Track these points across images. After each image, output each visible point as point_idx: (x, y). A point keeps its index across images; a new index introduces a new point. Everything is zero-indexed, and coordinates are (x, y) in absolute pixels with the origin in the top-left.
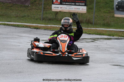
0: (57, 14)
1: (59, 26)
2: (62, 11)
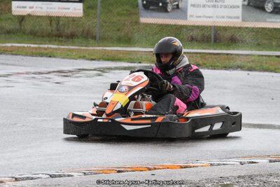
0: (22, 20)
1: (29, 45)
2: (32, 14)
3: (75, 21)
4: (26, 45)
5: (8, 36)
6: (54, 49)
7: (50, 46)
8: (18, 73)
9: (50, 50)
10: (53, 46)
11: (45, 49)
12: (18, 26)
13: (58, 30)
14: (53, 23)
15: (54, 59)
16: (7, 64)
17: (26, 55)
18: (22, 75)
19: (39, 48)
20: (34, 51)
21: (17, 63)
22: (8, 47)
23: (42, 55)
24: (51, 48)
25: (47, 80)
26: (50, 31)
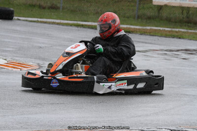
0: (160, 9)
1: (164, 29)
2: (168, 5)
4: (161, 29)
5: (148, 22)
6: (183, 32)
7: (180, 30)
8: (154, 50)
9: (180, 33)
10: (183, 30)
11: (176, 32)
12: (157, 14)
13: (188, 18)
14: (185, 12)
15: (182, 40)
16: (146, 43)
17: (161, 36)
18: (157, 52)
19: (172, 31)
20: (168, 33)
21: (153, 42)
22: (147, 29)
23: (173, 37)
24: (181, 31)
25: (176, 56)
26: (181, 18)
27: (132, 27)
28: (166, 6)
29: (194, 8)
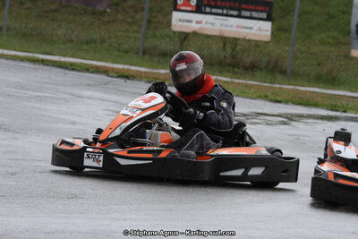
0: (185, 39)
2: (199, 31)
3: (258, 46)
5: (162, 61)
6: (224, 82)
7: (219, 78)
10: (223, 79)
12: (178, 47)
13: (233, 57)
14: (228, 46)
22: (160, 74)
24: (221, 81)
26: (222, 57)
27: (133, 68)
28: (195, 33)
29: (245, 40)
